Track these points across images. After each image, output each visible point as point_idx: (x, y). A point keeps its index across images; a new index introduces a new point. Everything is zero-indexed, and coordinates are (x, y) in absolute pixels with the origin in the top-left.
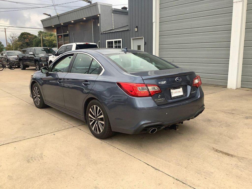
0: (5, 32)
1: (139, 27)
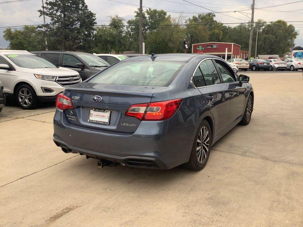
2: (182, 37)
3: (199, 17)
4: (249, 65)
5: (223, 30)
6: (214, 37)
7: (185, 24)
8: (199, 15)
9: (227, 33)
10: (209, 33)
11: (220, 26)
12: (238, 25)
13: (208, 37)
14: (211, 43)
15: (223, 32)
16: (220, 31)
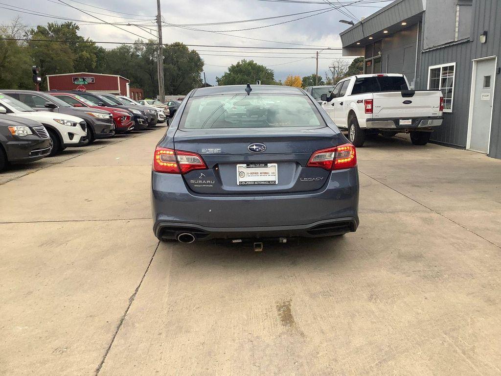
0: (317, 59)
1: (490, 34)
2: (25, 63)
3: (50, 29)
4: (168, 110)
5: (95, 54)
6: (83, 65)
7: (25, 38)
8: (49, 24)
9: (103, 58)
10: (74, 56)
11: (89, 46)
12: (119, 46)
13: (72, 64)
14: (82, 74)
15: (97, 57)
16: (92, 54)
